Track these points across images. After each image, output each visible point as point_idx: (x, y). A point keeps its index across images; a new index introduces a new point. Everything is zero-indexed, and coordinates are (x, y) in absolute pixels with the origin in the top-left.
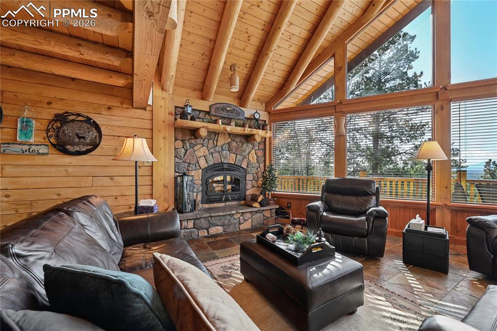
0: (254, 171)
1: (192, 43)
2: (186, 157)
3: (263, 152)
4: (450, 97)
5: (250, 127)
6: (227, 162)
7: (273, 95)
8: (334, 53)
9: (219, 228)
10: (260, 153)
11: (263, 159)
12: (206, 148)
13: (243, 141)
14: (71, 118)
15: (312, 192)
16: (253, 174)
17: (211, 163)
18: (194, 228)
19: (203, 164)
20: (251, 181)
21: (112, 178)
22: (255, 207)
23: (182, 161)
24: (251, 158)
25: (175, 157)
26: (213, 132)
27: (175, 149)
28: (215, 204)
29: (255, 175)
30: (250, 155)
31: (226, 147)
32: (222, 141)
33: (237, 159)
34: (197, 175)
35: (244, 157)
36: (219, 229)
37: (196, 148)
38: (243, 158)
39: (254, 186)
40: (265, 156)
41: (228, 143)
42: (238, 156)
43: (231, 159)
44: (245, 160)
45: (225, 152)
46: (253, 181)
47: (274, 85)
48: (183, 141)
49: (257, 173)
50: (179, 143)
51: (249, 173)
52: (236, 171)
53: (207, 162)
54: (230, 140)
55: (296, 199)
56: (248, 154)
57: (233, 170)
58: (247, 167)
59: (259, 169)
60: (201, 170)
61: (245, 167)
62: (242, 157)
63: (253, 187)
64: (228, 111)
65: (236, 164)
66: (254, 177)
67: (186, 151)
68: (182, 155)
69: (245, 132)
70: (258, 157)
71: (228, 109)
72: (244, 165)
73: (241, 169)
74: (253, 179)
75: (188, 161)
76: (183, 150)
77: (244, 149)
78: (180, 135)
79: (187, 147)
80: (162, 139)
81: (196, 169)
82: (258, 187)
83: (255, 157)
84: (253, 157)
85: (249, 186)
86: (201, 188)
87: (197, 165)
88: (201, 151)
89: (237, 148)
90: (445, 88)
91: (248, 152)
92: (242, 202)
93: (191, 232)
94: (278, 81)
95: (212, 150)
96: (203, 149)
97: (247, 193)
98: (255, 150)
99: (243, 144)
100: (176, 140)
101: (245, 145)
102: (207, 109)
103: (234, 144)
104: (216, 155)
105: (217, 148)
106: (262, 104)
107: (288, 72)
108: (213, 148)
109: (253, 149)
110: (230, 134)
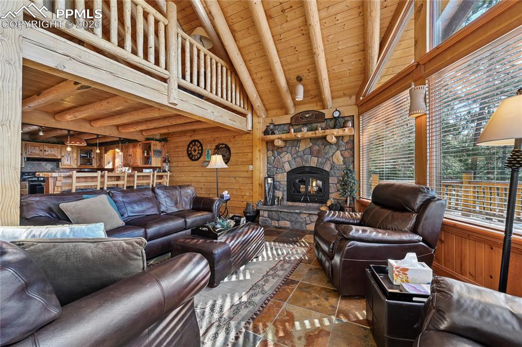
0: (339, 173)
1: (261, 78)
2: (274, 163)
6: (309, 166)
9: (287, 222)
10: (347, 154)
11: (351, 159)
12: (289, 154)
13: (326, 143)
14: (220, 146)
16: (337, 177)
17: (294, 167)
18: (268, 217)
19: (287, 168)
20: (336, 184)
21: (235, 177)
23: (271, 166)
24: (335, 160)
25: (268, 163)
26: (295, 140)
27: (268, 157)
28: (297, 203)
29: (341, 177)
30: (334, 156)
31: (308, 151)
32: (303, 146)
33: (319, 162)
34: (282, 178)
35: (328, 159)
36: (288, 224)
37: (282, 155)
38: (326, 161)
40: (353, 156)
41: (309, 148)
42: (320, 159)
43: (313, 162)
44: (328, 162)
45: (306, 156)
46: (338, 185)
48: (272, 151)
50: (270, 152)
51: (332, 176)
52: (319, 173)
53: (291, 167)
54: (311, 144)
56: (332, 156)
57: (315, 173)
58: (331, 169)
60: (286, 173)
61: (328, 170)
62: (325, 160)
63: (338, 191)
64: (307, 118)
65: (318, 167)
66: (338, 180)
67: (275, 158)
68: (272, 162)
69: (317, 135)
70: (344, 158)
71: (307, 116)
72: (327, 168)
73: (323, 171)
74: (338, 183)
75: (276, 166)
76: (273, 158)
77: (326, 151)
78: (271, 147)
79: (275, 155)
80: (258, 152)
81: (282, 172)
83: (341, 159)
84: (338, 159)
85: (333, 190)
86: (286, 188)
87: (283, 169)
88: (287, 157)
89: (319, 151)
91: (331, 154)
93: (266, 220)
95: (295, 156)
96: (287, 155)
98: (341, 151)
99: (325, 146)
100: (268, 150)
102: (289, 121)
103: (316, 147)
104: (298, 159)
105: (299, 154)
108: (295, 154)
109: (338, 150)
110: (310, 139)
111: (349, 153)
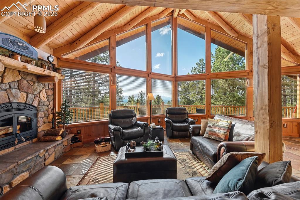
0: (45, 108)
3: (52, 91)
4: (152, 77)
5: (49, 69)
6: (17, 101)
7: (63, 45)
8: (110, 37)
10: (50, 92)
11: (52, 97)
13: (35, 80)
15: (97, 120)
16: (44, 111)
20: (43, 118)
22: (58, 140)
24: (42, 97)
29: (46, 112)
30: (41, 93)
31: (16, 84)
32: (9, 77)
33: (29, 98)
35: (36, 95)
38: (35, 97)
39: (46, 122)
40: (54, 94)
41: (18, 81)
42: (30, 95)
43: (22, 97)
44: (37, 99)
45: (14, 90)
46: (44, 118)
47: (67, 38)
49: (47, 110)
51: (41, 111)
52: (28, 109)
54: (20, 78)
55: (84, 126)
56: (39, 93)
57: (24, 110)
58: (39, 105)
59: (49, 106)
61: (36, 106)
62: (33, 96)
63: (44, 123)
64: (19, 47)
65: (27, 102)
66: (45, 114)
70: (48, 96)
71: (20, 44)
72: (36, 104)
73: (32, 107)
74: (45, 116)
77: (35, 88)
82: (49, 122)
83: (46, 96)
84: (43, 96)
85: (41, 123)
89: (28, 87)
90: (150, 73)
91: (39, 91)
92: (34, 140)
94: (70, 37)
97: (39, 130)
98: (46, 89)
99: (34, 83)
101: (36, 84)
103: (25, 82)
104: (2, 94)
105: (3, 86)
106: (50, 49)
107: (81, 35)
109: (44, 88)
110: (19, 71)
111: (51, 92)
